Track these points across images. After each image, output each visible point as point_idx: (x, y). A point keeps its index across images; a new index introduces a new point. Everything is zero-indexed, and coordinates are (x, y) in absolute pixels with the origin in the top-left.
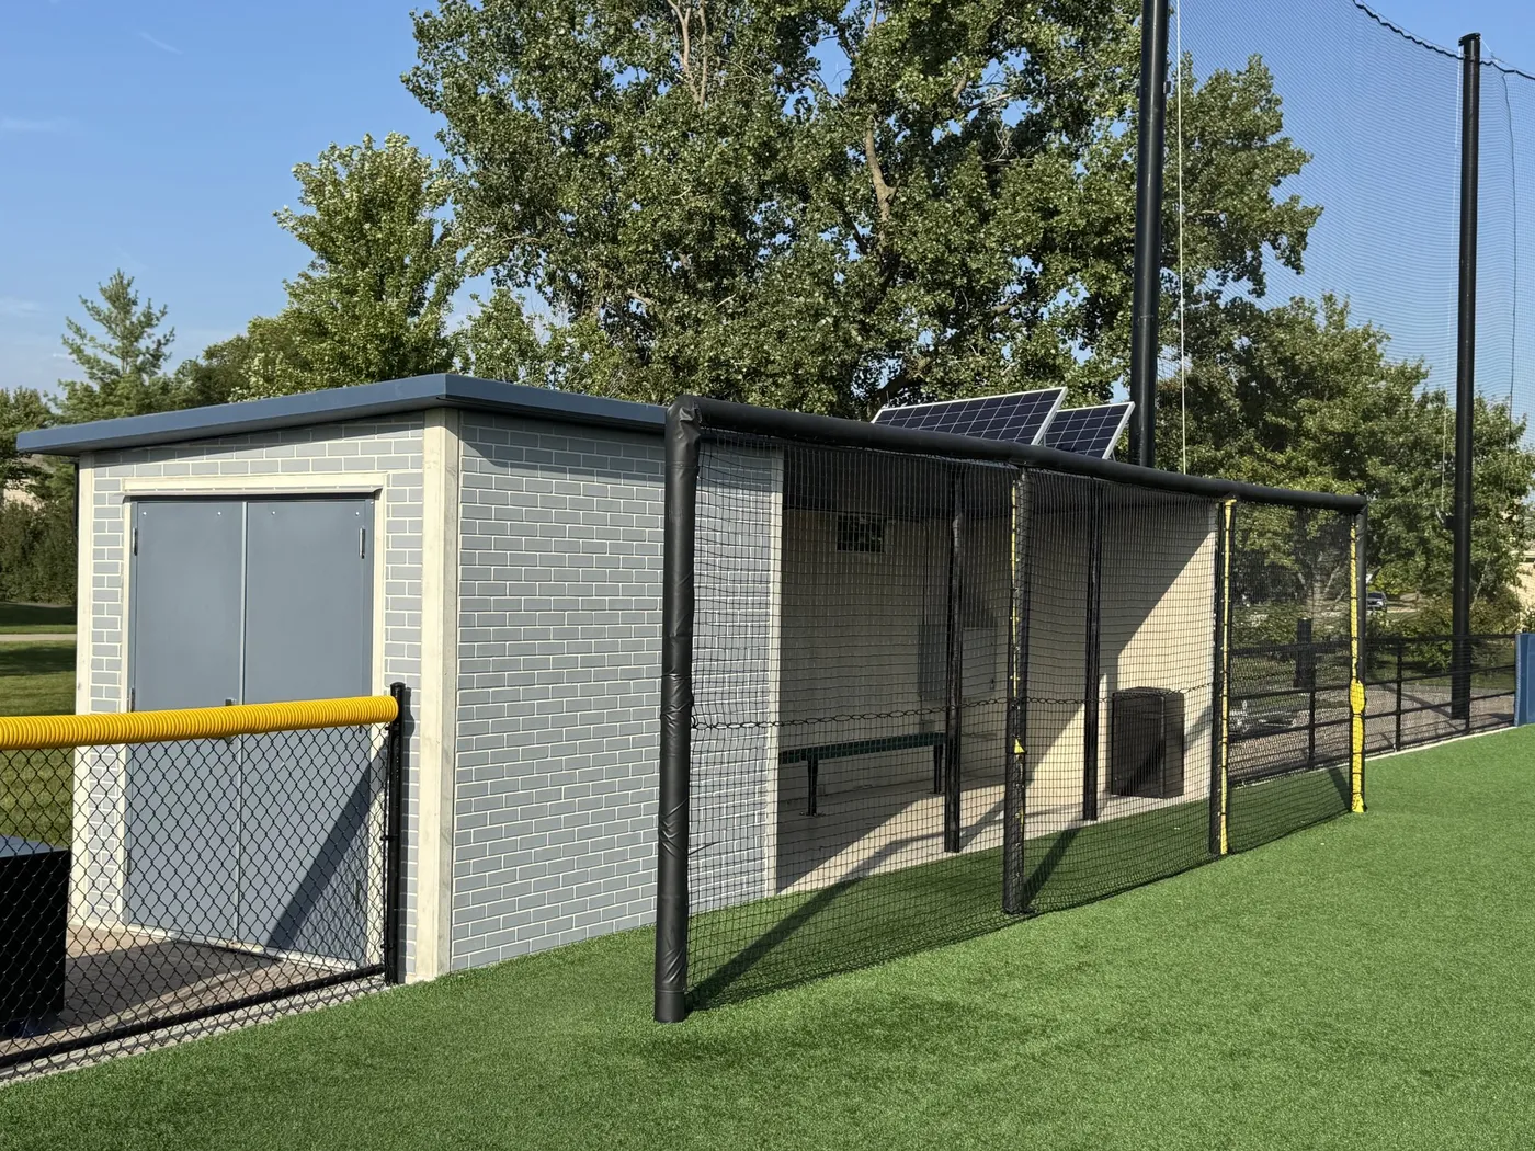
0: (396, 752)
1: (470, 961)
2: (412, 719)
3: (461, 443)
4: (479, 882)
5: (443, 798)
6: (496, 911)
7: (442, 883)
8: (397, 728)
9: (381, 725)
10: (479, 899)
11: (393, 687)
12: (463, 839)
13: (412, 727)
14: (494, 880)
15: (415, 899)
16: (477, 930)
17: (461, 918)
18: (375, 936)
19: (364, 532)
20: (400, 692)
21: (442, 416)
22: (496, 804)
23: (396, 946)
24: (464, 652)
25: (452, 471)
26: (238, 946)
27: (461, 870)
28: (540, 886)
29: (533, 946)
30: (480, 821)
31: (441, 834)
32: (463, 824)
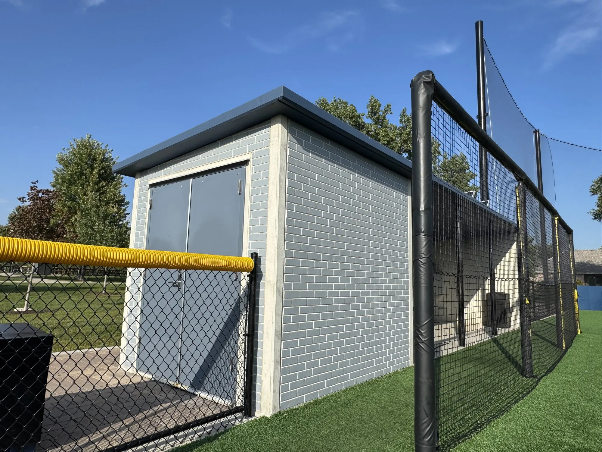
0: (252, 289)
1: (290, 404)
2: (261, 272)
3: (289, 134)
4: (294, 361)
5: (277, 314)
6: (302, 376)
7: (276, 361)
8: (253, 276)
9: (245, 273)
10: (295, 369)
11: (252, 254)
12: (286, 337)
13: (261, 276)
14: (302, 359)
15: (261, 369)
16: (293, 386)
17: (285, 380)
18: (240, 391)
19: (241, 182)
20: (256, 257)
21: (280, 118)
22: (303, 319)
23: (250, 395)
24: (288, 239)
25: (284, 146)
26: (179, 386)
27: (286, 354)
28: (323, 362)
29: (320, 394)
30: (296, 327)
31: (275, 333)
32: (287, 329)
